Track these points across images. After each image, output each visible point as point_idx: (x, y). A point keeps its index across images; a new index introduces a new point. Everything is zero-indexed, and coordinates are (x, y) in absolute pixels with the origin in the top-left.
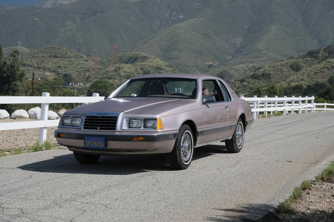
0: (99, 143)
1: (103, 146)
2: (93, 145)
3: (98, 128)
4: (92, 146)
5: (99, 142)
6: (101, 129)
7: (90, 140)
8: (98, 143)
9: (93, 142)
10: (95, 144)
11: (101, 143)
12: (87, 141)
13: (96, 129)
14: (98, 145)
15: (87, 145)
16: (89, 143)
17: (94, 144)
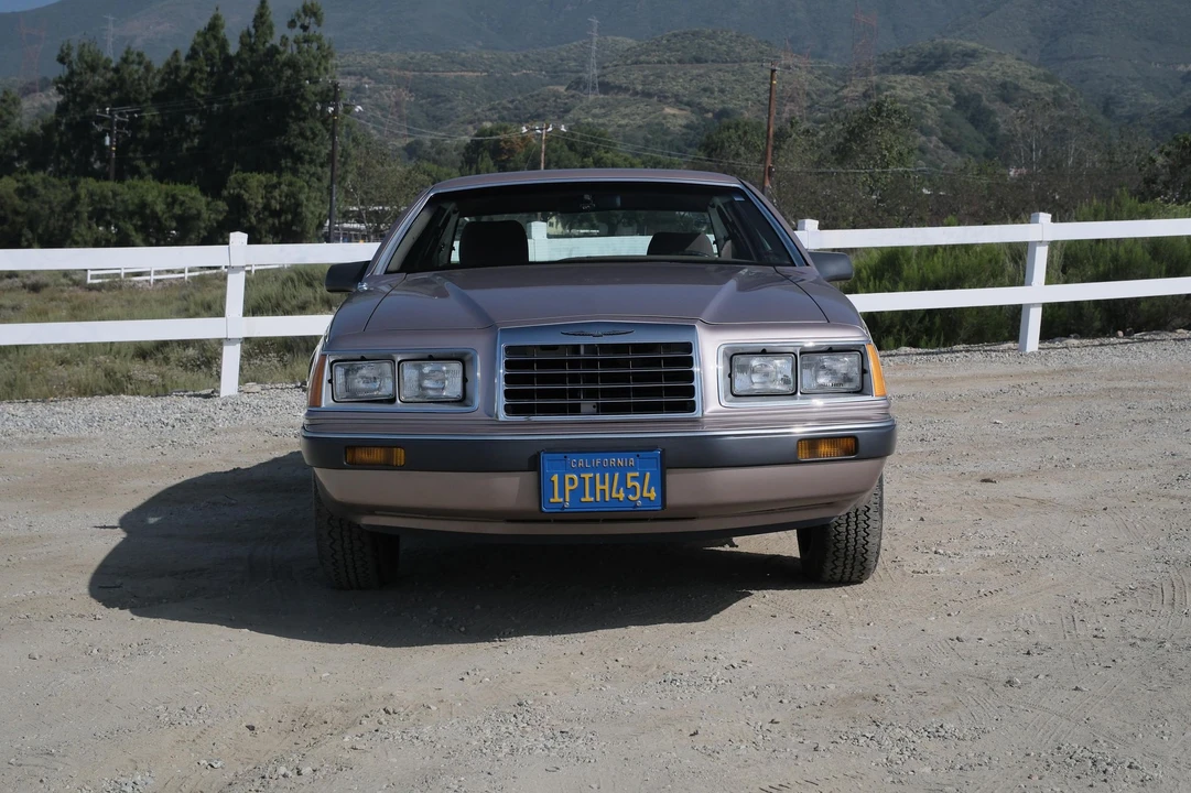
0: (630, 484)
1: (653, 495)
2: (593, 494)
3: (587, 405)
4: (588, 498)
5: (629, 475)
6: (604, 409)
7: (578, 471)
8: (623, 482)
9: (593, 480)
10: (606, 487)
11: (641, 480)
12: (555, 478)
13: (575, 410)
14: (622, 496)
15: (557, 499)
16: (568, 487)
17: (599, 487)
